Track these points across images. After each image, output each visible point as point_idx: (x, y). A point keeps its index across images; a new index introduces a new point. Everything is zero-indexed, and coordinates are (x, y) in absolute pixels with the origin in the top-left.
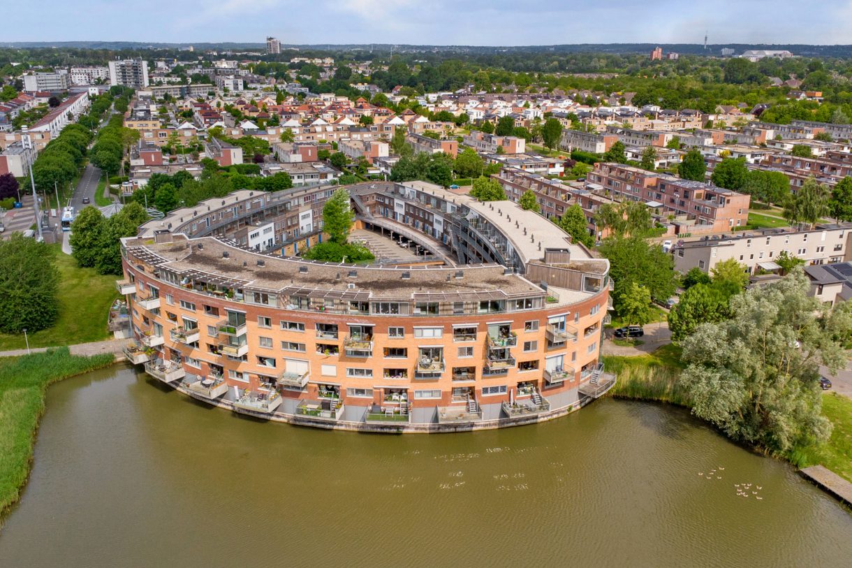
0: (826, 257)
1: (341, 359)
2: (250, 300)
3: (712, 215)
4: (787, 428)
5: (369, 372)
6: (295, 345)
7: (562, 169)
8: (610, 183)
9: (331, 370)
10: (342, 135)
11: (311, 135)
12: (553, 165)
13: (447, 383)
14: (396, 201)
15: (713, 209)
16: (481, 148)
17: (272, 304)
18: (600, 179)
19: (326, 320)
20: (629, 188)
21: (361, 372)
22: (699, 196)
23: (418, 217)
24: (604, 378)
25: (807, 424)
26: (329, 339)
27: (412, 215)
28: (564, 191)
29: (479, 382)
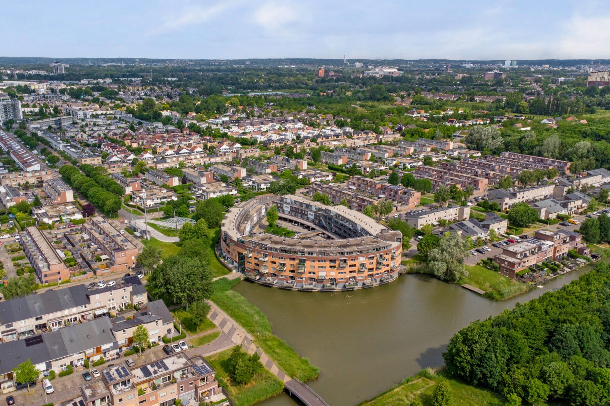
0: (453, 218)
1: (337, 270)
2: (307, 255)
3: (408, 201)
4: (458, 275)
5: (345, 272)
6: (323, 267)
7: (332, 178)
8: (360, 186)
9: (333, 273)
10: (205, 160)
11: (190, 161)
12: (328, 176)
13: (367, 273)
14: (285, 205)
15: (408, 199)
16: (283, 165)
17: (315, 255)
18: (354, 184)
19: (333, 258)
20: (369, 188)
21: (343, 273)
22: (401, 193)
23: (299, 212)
24: (403, 267)
25: (462, 273)
26: (333, 264)
27: (294, 211)
28: (349, 195)
29: (375, 272)
